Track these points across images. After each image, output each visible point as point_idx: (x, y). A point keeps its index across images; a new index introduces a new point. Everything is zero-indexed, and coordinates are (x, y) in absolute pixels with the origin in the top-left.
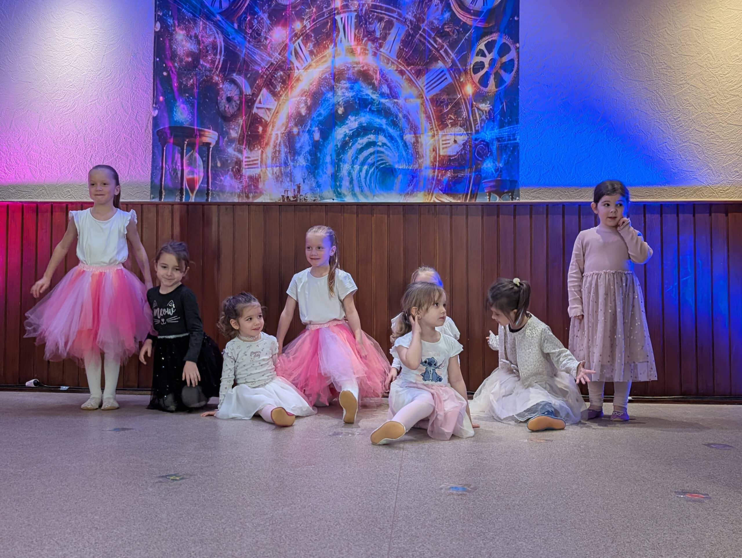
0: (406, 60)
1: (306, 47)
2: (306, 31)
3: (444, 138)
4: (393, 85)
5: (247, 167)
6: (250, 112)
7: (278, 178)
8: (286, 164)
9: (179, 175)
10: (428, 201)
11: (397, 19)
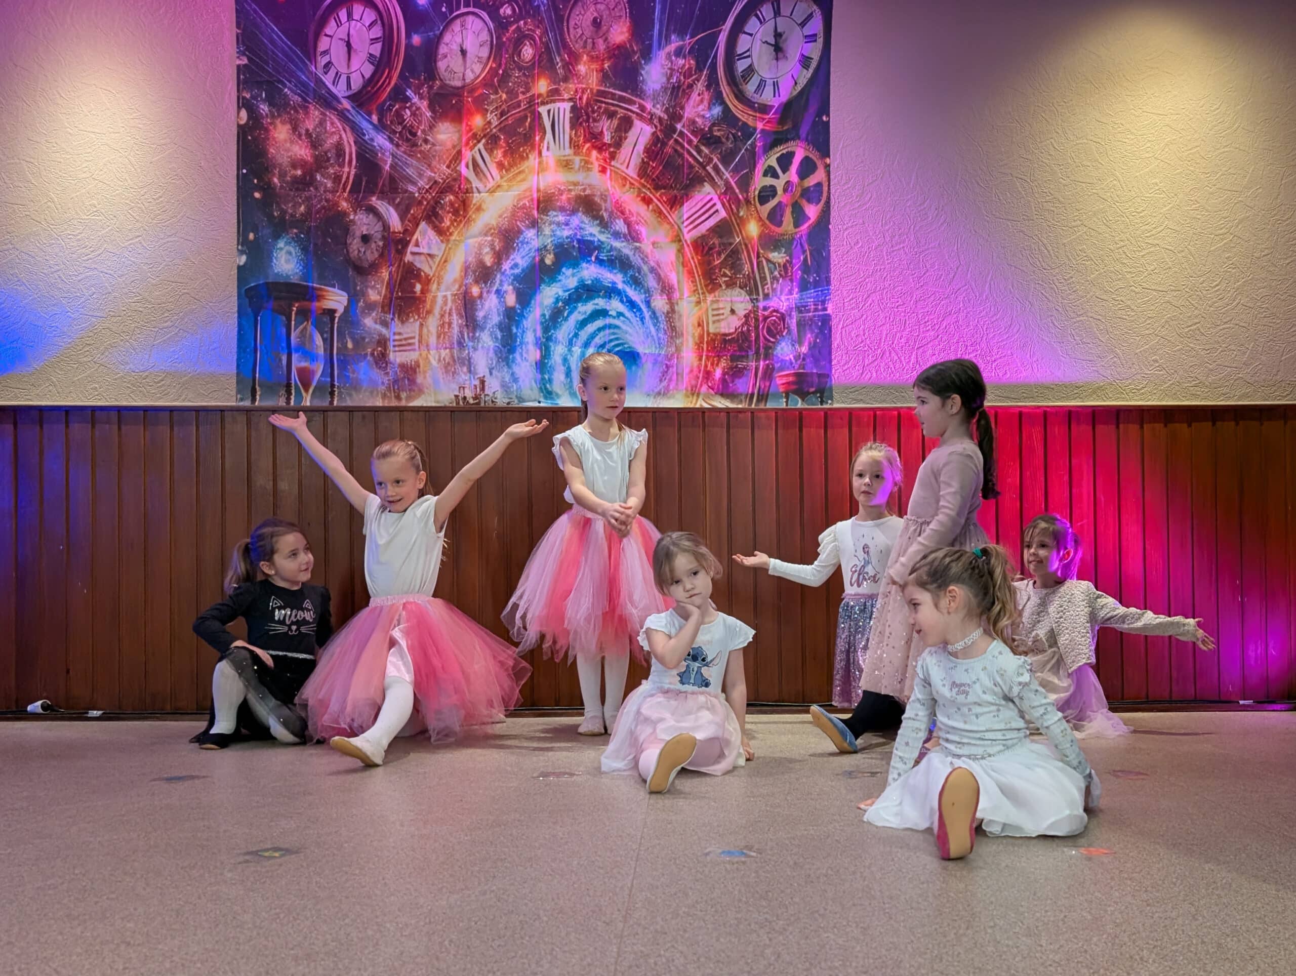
0: (654, 180)
1: (490, 156)
2: (491, 130)
3: (715, 306)
4: (633, 219)
5: (397, 349)
6: (401, 260)
7: (449, 368)
8: (461, 344)
9: (284, 362)
10: (692, 406)
11: (637, 114)
